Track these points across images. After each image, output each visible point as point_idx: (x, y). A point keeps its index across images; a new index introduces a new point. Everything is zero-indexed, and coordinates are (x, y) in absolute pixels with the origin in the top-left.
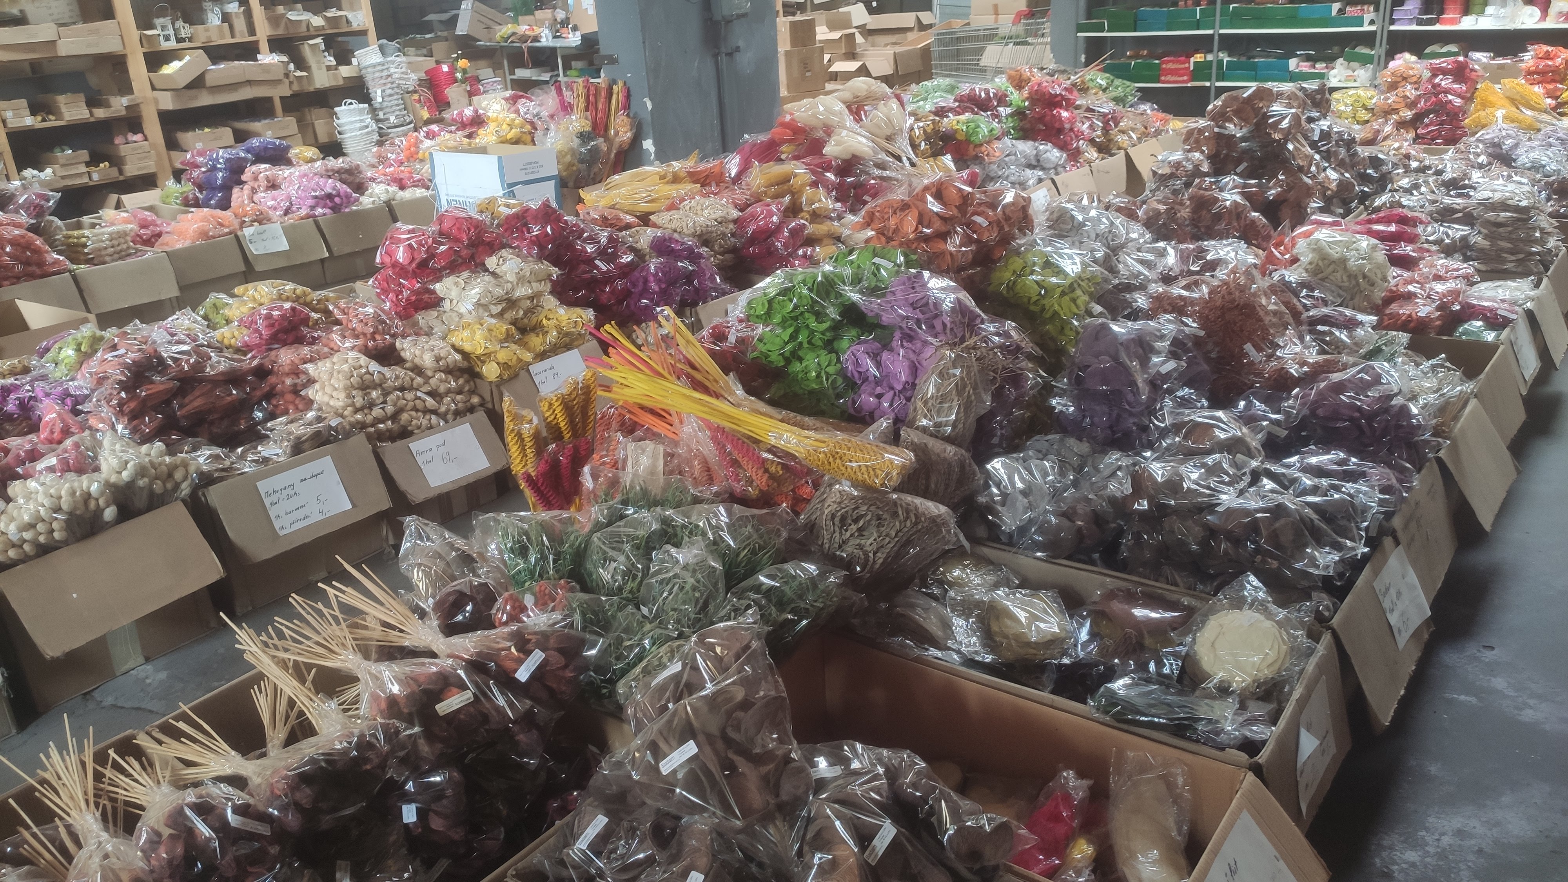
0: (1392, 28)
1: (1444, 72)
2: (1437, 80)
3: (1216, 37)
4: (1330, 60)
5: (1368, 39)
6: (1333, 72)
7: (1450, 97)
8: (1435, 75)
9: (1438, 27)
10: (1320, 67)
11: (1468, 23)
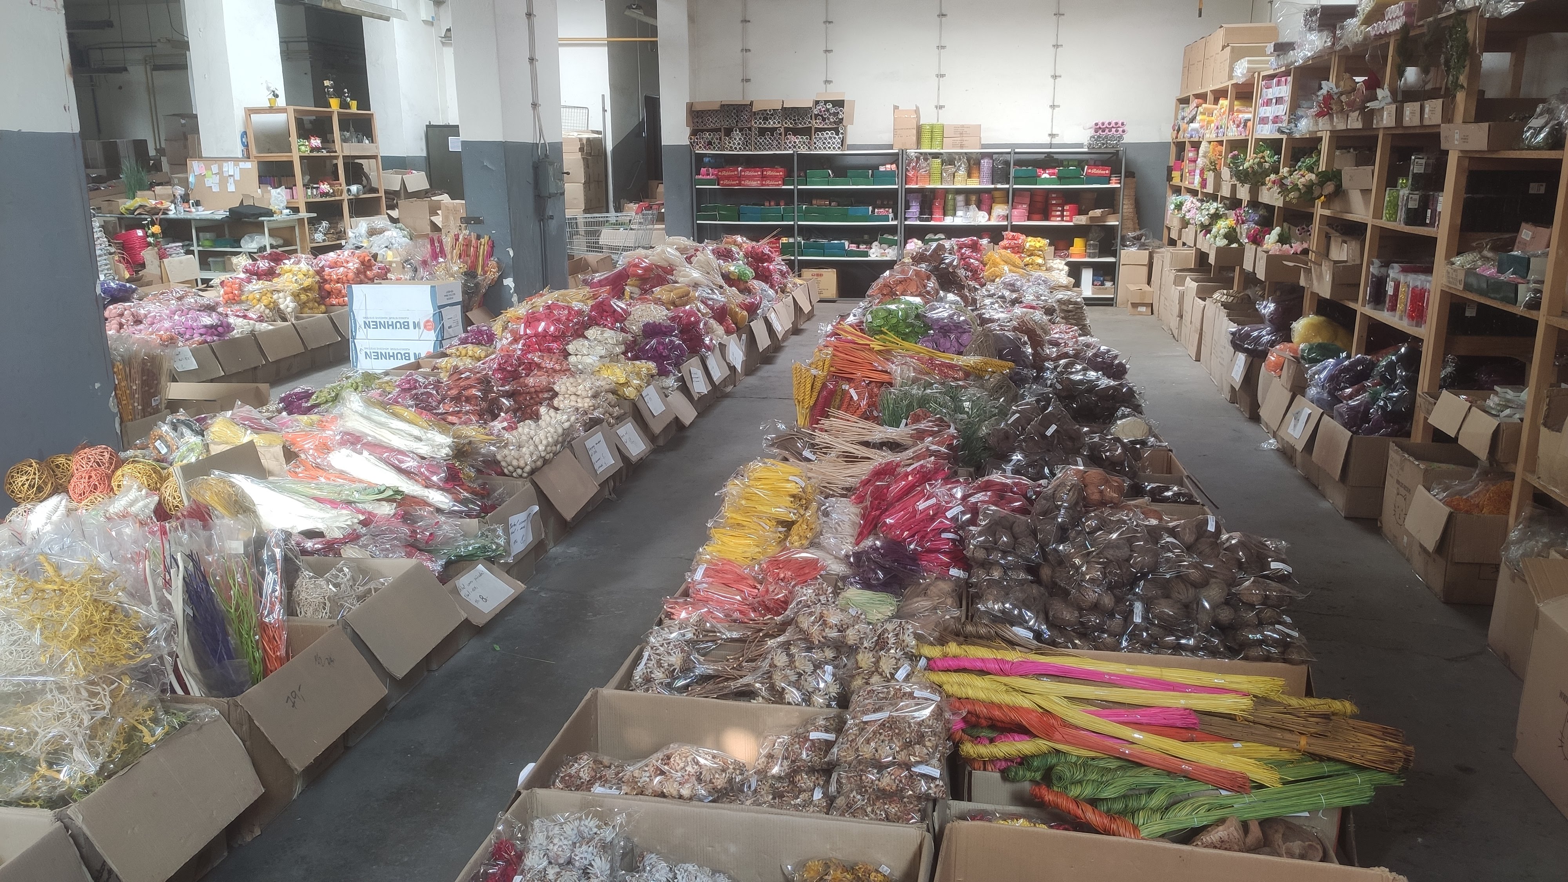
0: (906, 223)
1: (967, 246)
2: (963, 251)
3: (796, 227)
4: (869, 243)
5: (892, 230)
6: (872, 251)
7: (972, 261)
8: (961, 248)
9: (932, 223)
10: (863, 247)
11: (948, 221)
